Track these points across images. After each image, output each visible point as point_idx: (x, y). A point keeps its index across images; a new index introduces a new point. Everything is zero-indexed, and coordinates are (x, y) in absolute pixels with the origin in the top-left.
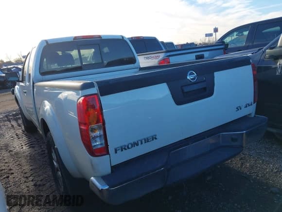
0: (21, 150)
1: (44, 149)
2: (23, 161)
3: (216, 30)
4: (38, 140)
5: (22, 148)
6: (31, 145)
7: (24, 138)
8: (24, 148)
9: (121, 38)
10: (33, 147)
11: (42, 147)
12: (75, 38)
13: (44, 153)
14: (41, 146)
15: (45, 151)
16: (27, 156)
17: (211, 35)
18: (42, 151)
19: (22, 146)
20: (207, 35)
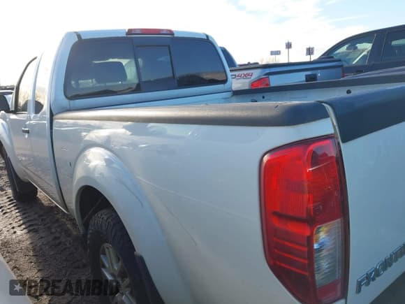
0: (14, 236)
1: (57, 235)
2: (23, 261)
3: (289, 46)
4: (41, 216)
5: (15, 232)
6: (31, 228)
7: (15, 213)
8: (19, 233)
9: (205, 38)
10: (36, 231)
11: (53, 230)
12: (130, 32)
13: (60, 243)
14: (49, 228)
15: (59, 238)
16: (27, 249)
17: (278, 53)
18: (56, 238)
19: (13, 228)
20: (273, 53)
